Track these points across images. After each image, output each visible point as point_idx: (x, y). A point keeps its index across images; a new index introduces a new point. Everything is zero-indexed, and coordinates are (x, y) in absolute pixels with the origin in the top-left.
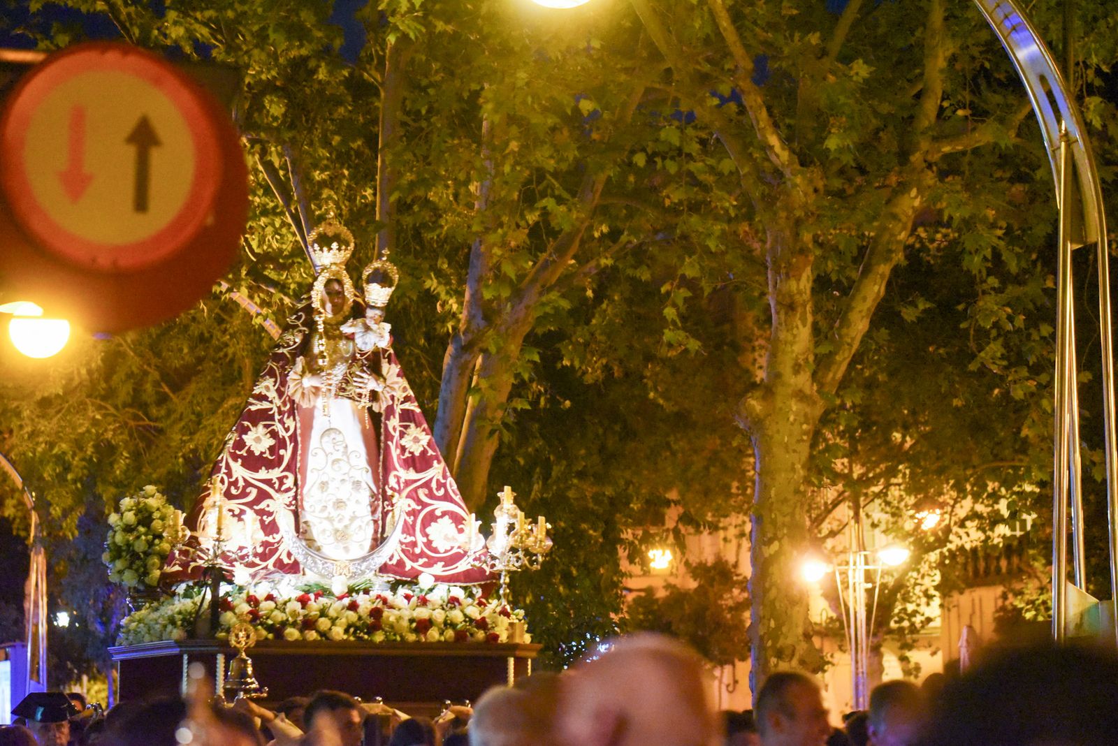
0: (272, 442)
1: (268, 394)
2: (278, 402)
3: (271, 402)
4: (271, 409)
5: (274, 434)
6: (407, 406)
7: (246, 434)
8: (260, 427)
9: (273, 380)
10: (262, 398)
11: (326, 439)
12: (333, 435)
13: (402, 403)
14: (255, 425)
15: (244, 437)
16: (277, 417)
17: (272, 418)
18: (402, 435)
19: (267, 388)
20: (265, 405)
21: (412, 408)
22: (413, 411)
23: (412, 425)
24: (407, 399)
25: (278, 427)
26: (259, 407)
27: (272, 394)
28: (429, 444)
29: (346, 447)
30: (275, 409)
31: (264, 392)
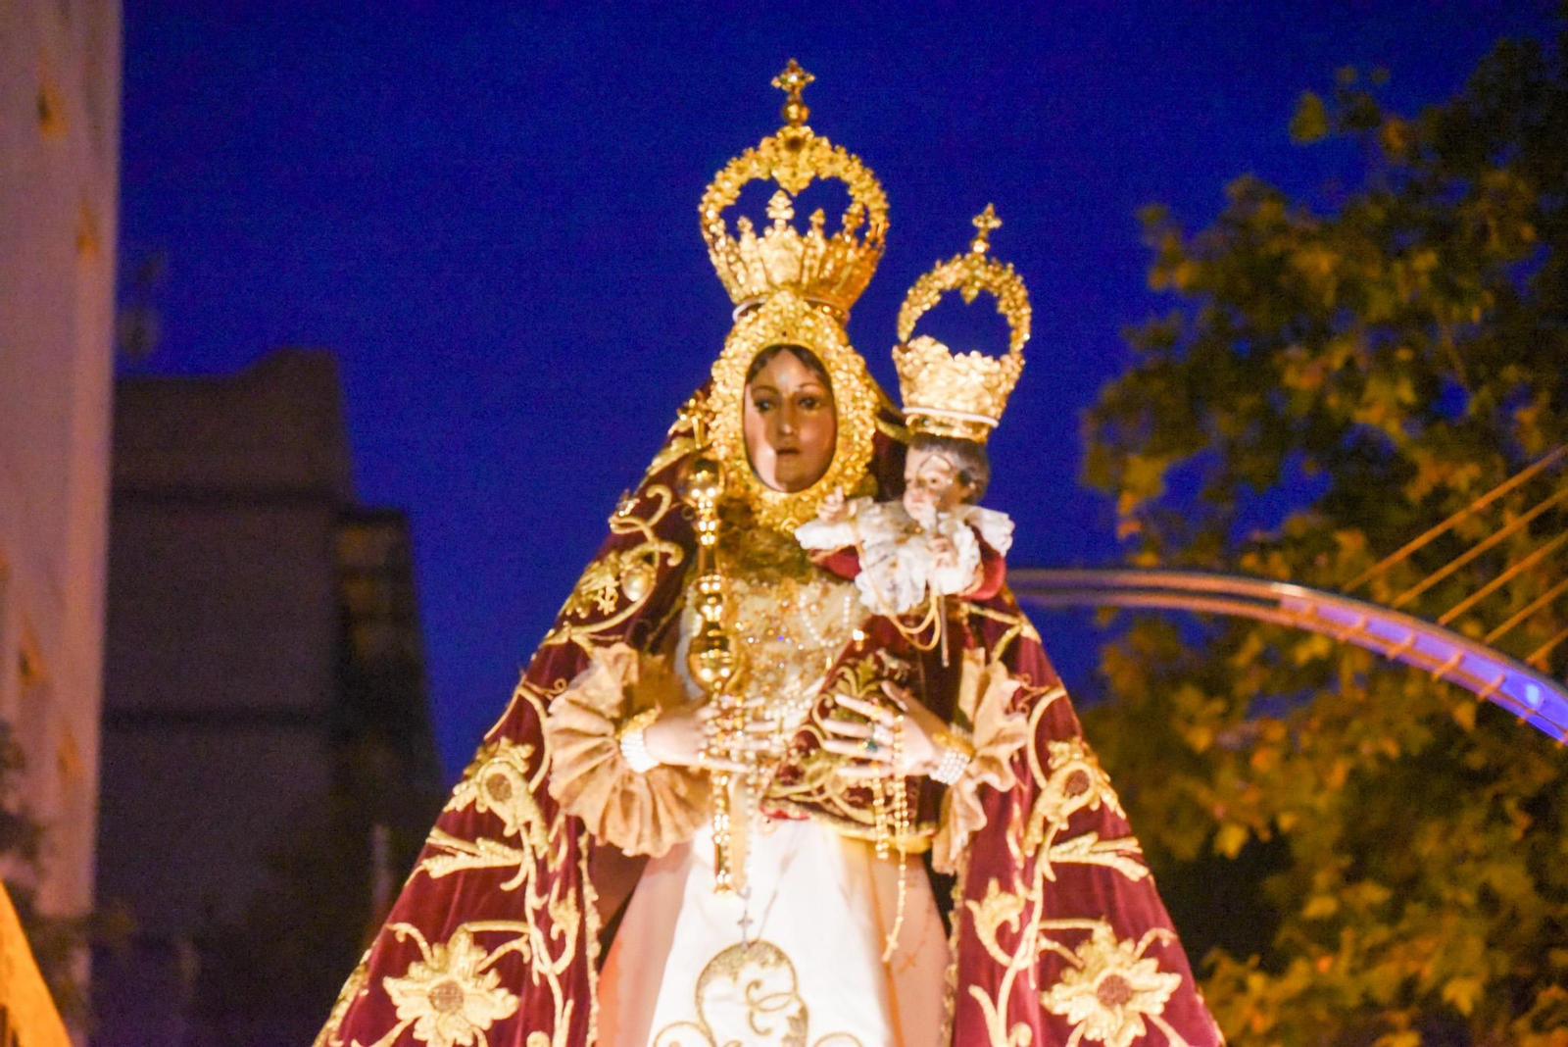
0: (505, 1005)
1: (501, 810)
2: (537, 839)
3: (515, 843)
4: (511, 871)
5: (513, 973)
6: (1084, 850)
7: (401, 972)
8: (461, 940)
9: (526, 750)
10: (481, 825)
11: (719, 985)
12: (750, 971)
13: (1061, 838)
14: (440, 935)
15: (391, 985)
16: (532, 902)
17: (512, 907)
18: (1051, 970)
19: (498, 787)
20: (489, 854)
21: (1108, 860)
22: (1107, 872)
23: (1102, 931)
24: (1085, 822)
25: (532, 944)
26: (462, 862)
27: (517, 810)
28: (1171, 1011)
29: (802, 1018)
30: (529, 868)
31: (486, 803)
